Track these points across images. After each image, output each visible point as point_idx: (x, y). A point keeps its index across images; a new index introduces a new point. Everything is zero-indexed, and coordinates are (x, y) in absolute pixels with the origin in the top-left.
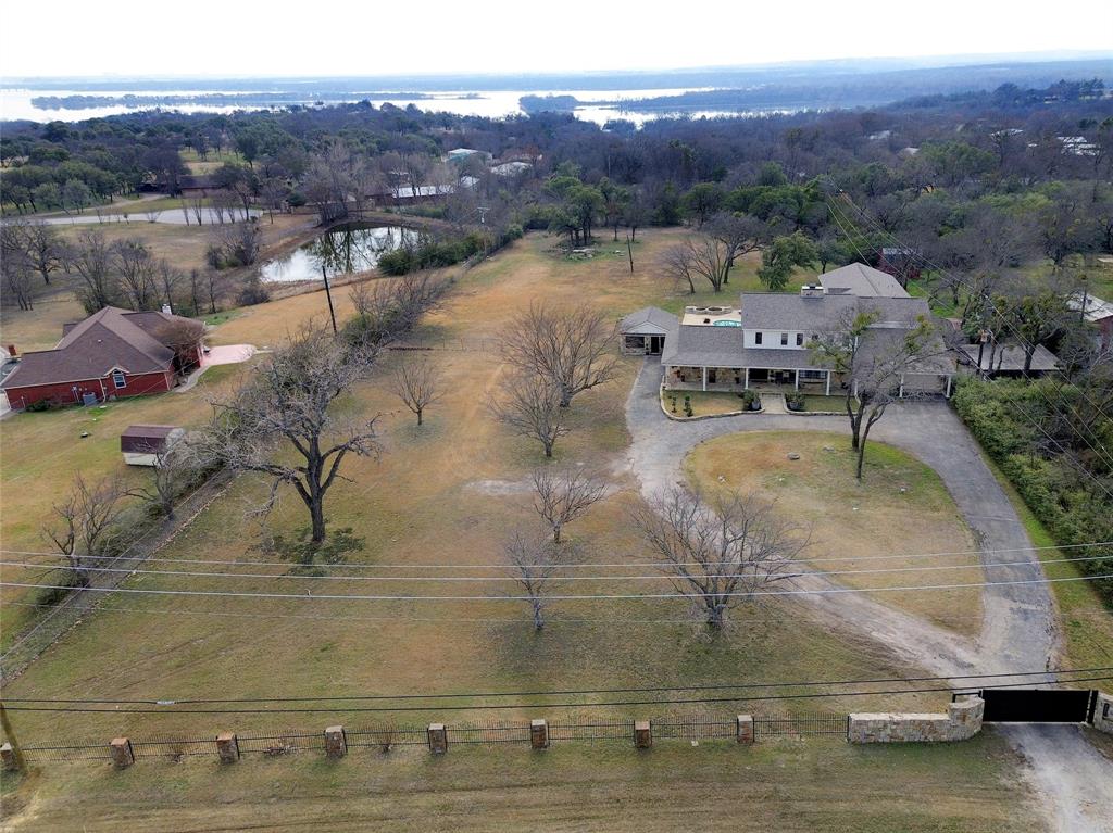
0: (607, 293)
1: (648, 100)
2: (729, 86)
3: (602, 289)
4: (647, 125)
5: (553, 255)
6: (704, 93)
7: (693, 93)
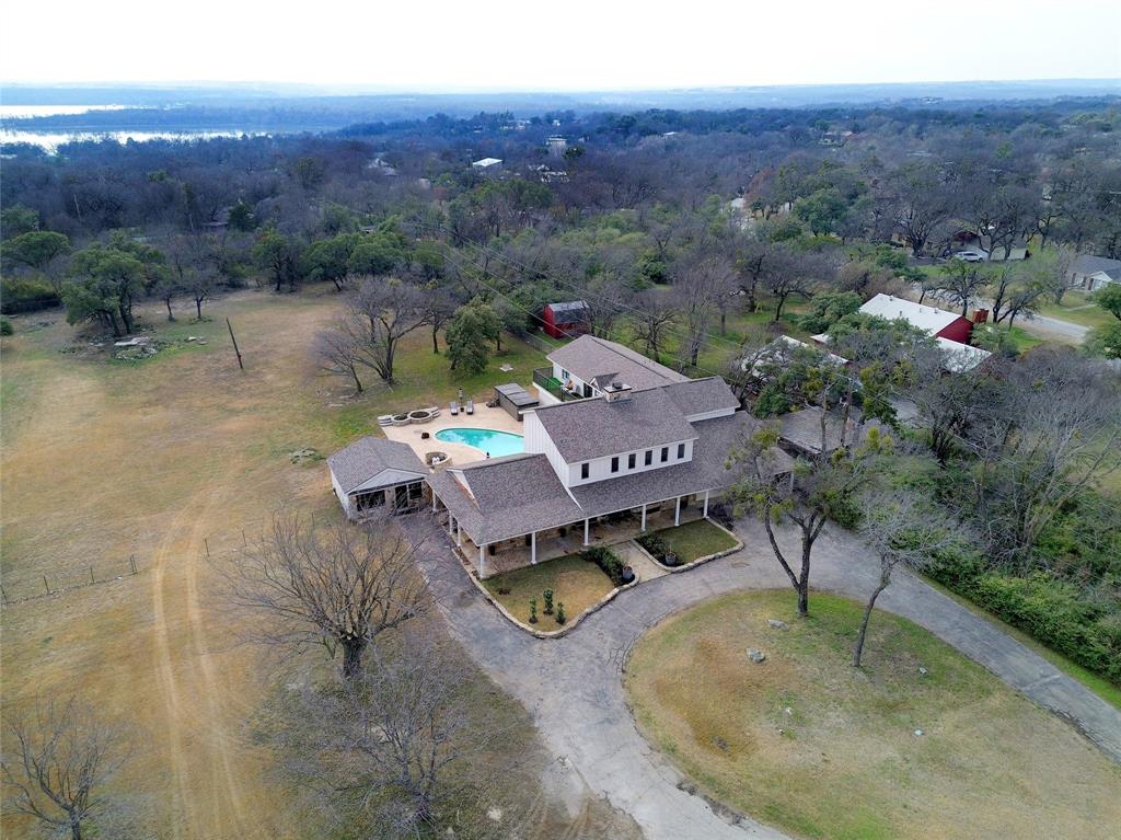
0: (234, 412)
1: (41, 118)
2: (137, 103)
3: (219, 407)
4: (62, 148)
5: (84, 355)
6: (111, 111)
7: (97, 110)
